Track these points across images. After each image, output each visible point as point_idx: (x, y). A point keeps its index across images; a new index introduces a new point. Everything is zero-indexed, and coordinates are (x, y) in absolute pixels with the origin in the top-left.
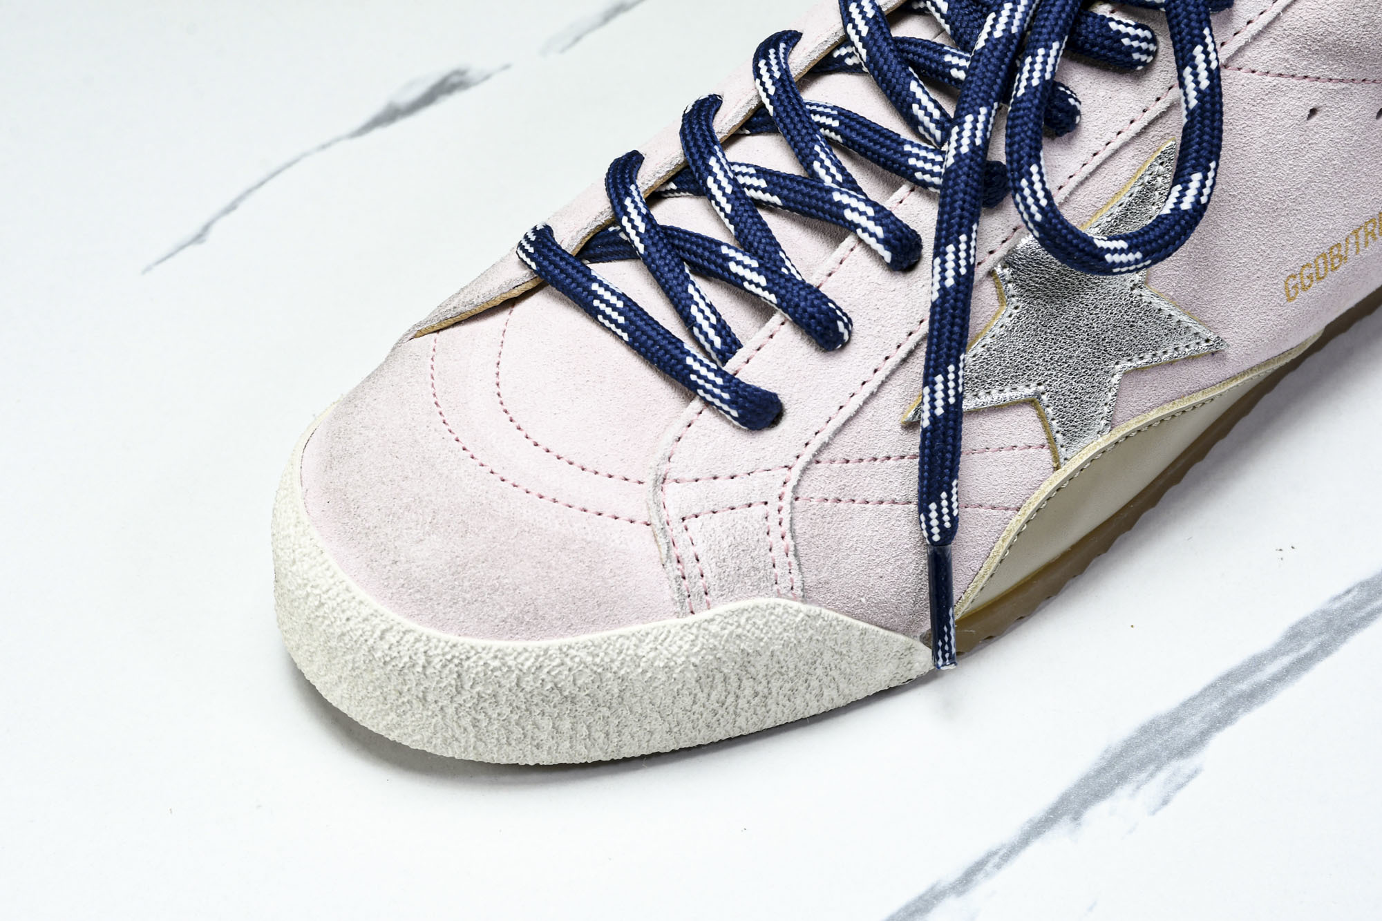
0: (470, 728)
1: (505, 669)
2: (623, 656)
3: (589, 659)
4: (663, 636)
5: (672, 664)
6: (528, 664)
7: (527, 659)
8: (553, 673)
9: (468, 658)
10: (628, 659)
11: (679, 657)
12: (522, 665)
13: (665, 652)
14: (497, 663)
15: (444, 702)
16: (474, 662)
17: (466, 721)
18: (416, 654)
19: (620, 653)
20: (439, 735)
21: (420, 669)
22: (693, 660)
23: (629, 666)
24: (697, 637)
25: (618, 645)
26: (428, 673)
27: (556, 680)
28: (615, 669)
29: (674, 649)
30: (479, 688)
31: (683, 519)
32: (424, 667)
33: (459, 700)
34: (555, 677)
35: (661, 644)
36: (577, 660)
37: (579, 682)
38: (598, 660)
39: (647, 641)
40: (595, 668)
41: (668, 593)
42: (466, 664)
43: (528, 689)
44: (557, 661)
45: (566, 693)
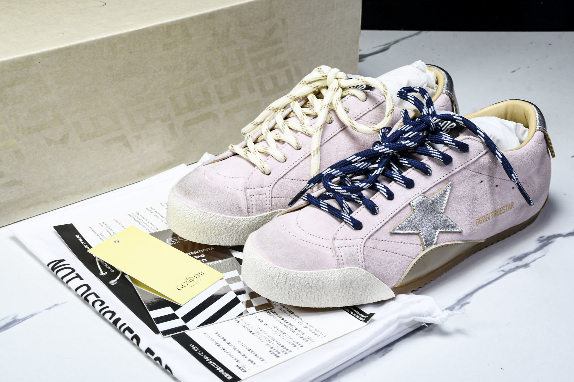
0: (287, 294)
1: (297, 277)
2: (324, 276)
3: (316, 276)
4: (333, 273)
5: (335, 280)
6: (302, 276)
7: (302, 275)
8: (308, 279)
9: (289, 274)
10: (325, 277)
11: (336, 278)
12: (301, 276)
13: (333, 277)
14: (295, 276)
15: (282, 286)
16: (290, 275)
17: (286, 292)
18: (277, 273)
19: (323, 276)
20: (280, 296)
21: (277, 277)
22: (340, 279)
23: (325, 280)
24: (341, 273)
25: (323, 274)
26: (279, 278)
27: (308, 281)
28: (322, 280)
29: (335, 276)
30: (290, 282)
31: (339, 247)
32: (279, 276)
33: (286, 286)
34: (308, 280)
35: (333, 275)
36: (313, 276)
37: (313, 283)
38: (318, 277)
39: (330, 273)
40: (317, 279)
41: (335, 263)
42: (288, 276)
43: (302, 283)
44: (309, 276)
45: (310, 285)
